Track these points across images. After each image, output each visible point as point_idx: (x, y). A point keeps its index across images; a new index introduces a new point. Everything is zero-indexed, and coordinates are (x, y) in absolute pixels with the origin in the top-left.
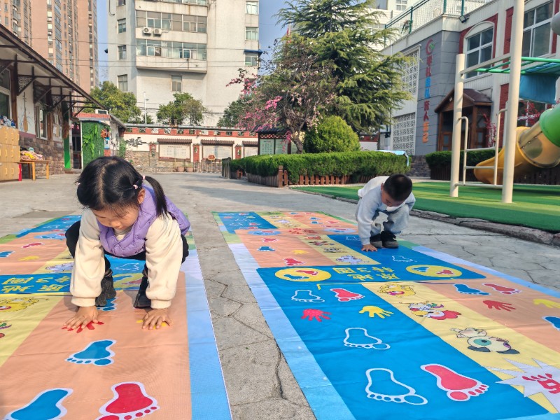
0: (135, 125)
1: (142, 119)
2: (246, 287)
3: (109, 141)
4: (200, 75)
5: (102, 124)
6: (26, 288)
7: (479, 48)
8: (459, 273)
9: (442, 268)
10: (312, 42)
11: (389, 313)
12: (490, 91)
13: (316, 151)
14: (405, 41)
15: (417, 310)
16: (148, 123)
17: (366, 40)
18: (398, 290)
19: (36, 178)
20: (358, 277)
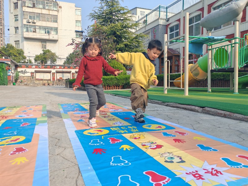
0: (24, 64)
1: (27, 61)
2: (68, 140)
3: (10, 72)
4: (55, 41)
5: (7, 64)
7: (174, 32)
8: (164, 127)
9: (158, 125)
10: (105, 28)
11: (132, 148)
12: (179, 49)
13: (109, 75)
14: (144, 28)
15: (145, 145)
16: (30, 63)
17: (128, 27)
18: (137, 137)
20: (121, 132)
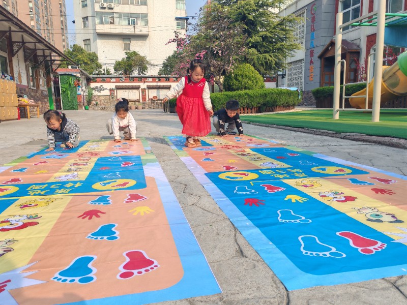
0: (98, 76)
1: (103, 72)
2: (200, 186)
3: (80, 89)
4: (143, 37)
5: (74, 76)
6: (45, 191)
7: (350, 9)
8: (350, 171)
9: (338, 168)
10: (226, 9)
11: (305, 199)
12: (359, 40)
13: (233, 90)
14: (294, 6)
15: (325, 196)
17: (267, 6)
18: (309, 184)
19: (31, 117)
20: (278, 176)
